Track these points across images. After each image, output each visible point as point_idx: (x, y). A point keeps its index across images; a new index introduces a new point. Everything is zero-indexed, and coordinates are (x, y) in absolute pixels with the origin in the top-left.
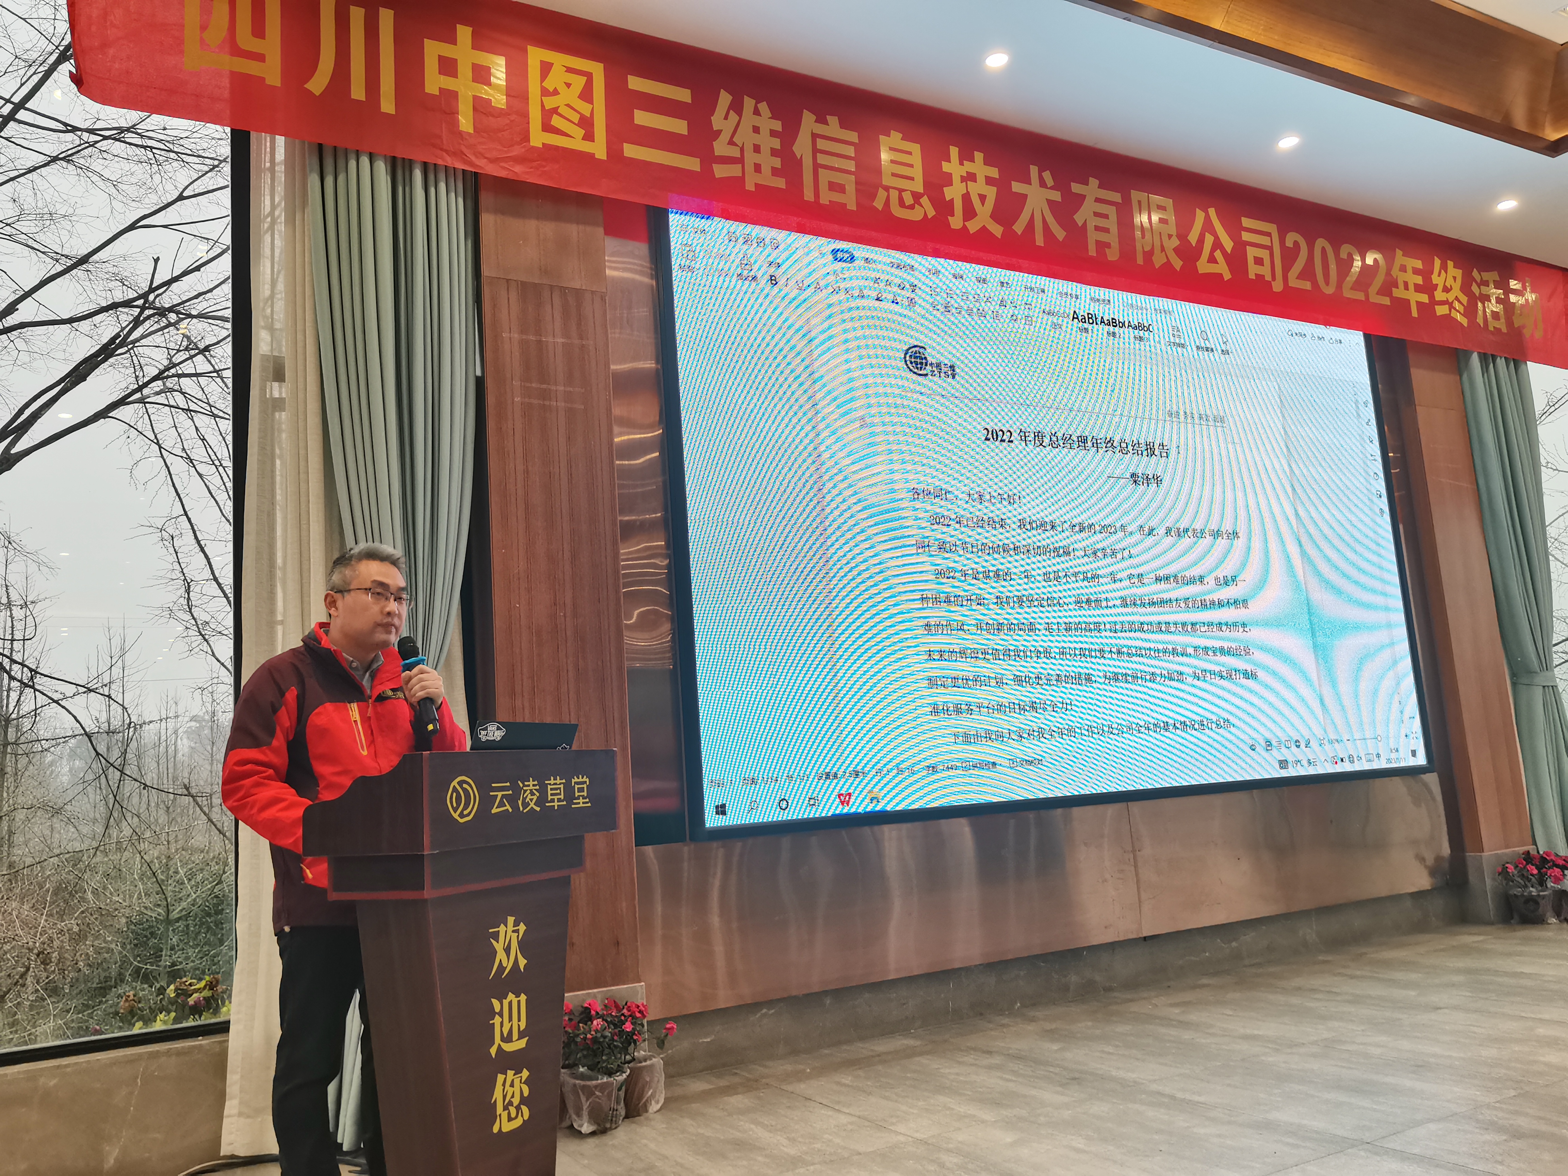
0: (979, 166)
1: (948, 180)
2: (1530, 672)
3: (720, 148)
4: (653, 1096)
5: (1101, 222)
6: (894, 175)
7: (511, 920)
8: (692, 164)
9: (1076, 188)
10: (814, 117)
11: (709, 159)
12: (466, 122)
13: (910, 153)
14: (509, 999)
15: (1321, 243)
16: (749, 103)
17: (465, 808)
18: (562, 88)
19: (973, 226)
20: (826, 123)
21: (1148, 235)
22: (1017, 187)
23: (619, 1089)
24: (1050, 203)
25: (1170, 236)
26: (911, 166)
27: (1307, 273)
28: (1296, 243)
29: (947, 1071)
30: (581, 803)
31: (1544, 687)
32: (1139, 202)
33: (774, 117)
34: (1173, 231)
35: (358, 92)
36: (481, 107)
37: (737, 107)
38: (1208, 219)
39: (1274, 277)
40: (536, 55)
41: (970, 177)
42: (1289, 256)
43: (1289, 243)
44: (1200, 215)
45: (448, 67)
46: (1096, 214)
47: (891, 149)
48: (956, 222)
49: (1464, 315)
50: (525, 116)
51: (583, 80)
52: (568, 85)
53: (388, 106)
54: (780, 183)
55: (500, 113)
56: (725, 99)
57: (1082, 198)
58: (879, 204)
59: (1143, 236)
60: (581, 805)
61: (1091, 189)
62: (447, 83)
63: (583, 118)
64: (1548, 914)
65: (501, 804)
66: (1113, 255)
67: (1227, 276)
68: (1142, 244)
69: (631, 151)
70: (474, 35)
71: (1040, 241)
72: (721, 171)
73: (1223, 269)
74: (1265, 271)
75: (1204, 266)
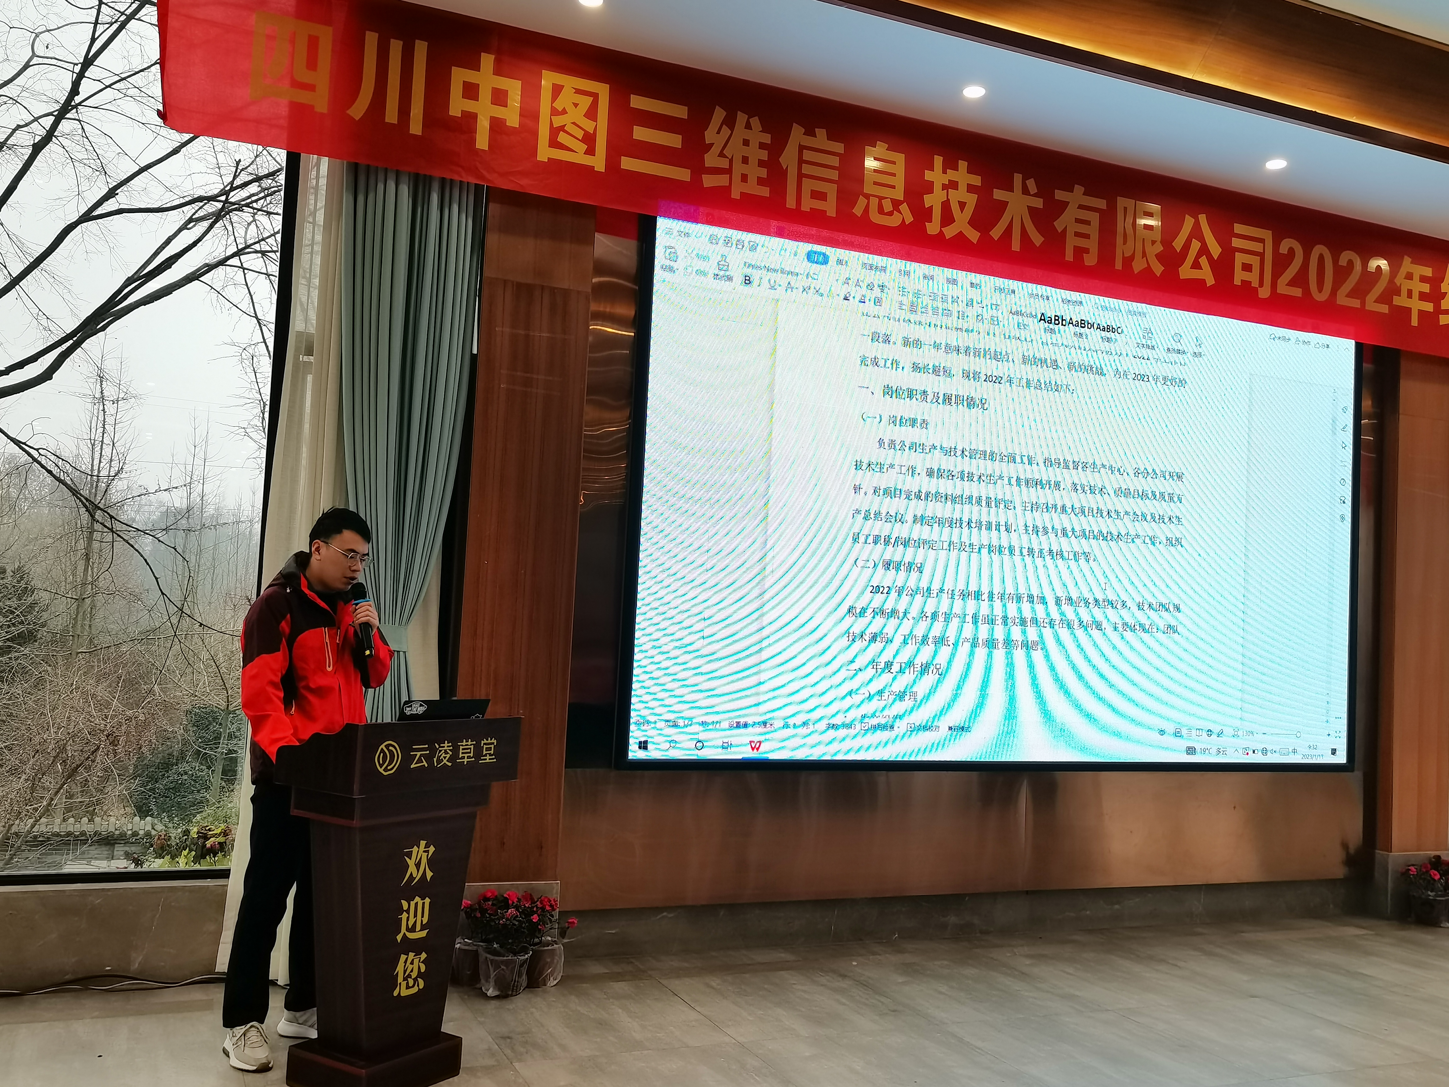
0: (962, 175)
1: (929, 187)
3: (711, 160)
4: (552, 973)
5: (1083, 229)
6: (875, 183)
7: (423, 843)
8: (683, 174)
9: (1060, 195)
10: (802, 131)
11: (699, 169)
12: (482, 141)
13: (894, 163)
14: (415, 901)
15: (1319, 249)
16: (741, 118)
17: (390, 764)
18: (570, 108)
19: (950, 232)
20: (814, 135)
21: (1132, 240)
22: (999, 194)
23: (521, 966)
24: (1032, 210)
25: (1154, 242)
26: (894, 175)
27: (1300, 280)
28: (1291, 251)
30: (488, 759)
32: (1125, 209)
33: (764, 131)
34: (1158, 237)
35: (391, 116)
36: (497, 126)
37: (730, 122)
38: (1197, 226)
39: (1261, 284)
40: (548, 79)
41: (953, 185)
42: (1281, 263)
43: (1284, 249)
44: (1189, 222)
45: (471, 91)
46: (1078, 221)
47: (876, 158)
48: (933, 228)
50: (535, 134)
51: (590, 100)
52: (576, 105)
53: (416, 127)
54: (765, 192)
55: (513, 130)
56: (719, 114)
58: (858, 210)
59: (1125, 243)
60: (488, 761)
61: (1076, 196)
62: (469, 105)
63: (586, 134)
65: (420, 761)
66: (1090, 260)
67: (1210, 281)
68: (1121, 250)
69: (628, 163)
70: (498, 62)
71: (1016, 246)
72: (709, 181)
73: (1206, 275)
74: (1253, 278)
75: (1186, 272)
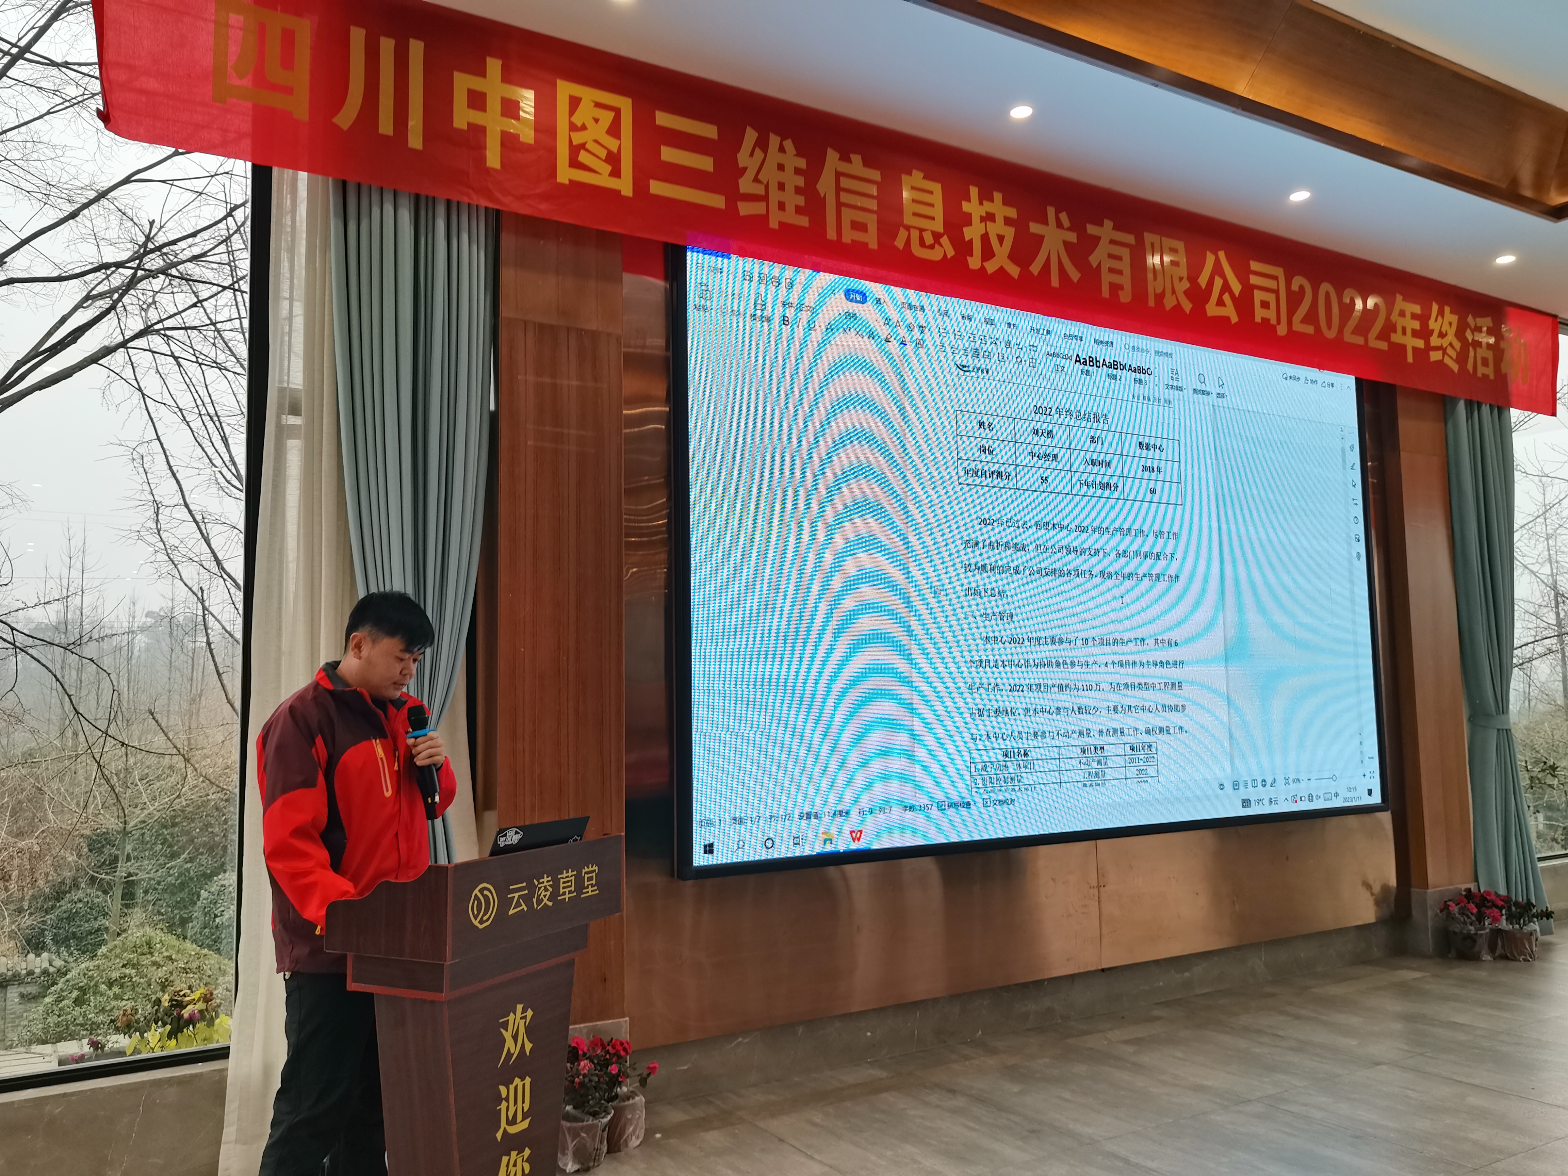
0: (997, 206)
1: (967, 220)
2: (1487, 715)
3: (746, 185)
4: (633, 1132)
5: (1115, 264)
6: (915, 214)
7: (520, 1007)
8: (717, 201)
9: (1091, 229)
10: (838, 156)
11: (734, 196)
12: (493, 159)
13: (932, 193)
14: (515, 1084)
15: (1325, 287)
16: (774, 140)
17: (484, 915)
18: (590, 124)
19: (991, 267)
20: (849, 161)
21: (1160, 277)
22: (1035, 228)
23: (603, 1131)
24: (1066, 244)
25: (1181, 279)
26: (932, 205)
27: (1311, 317)
28: (1302, 288)
29: (913, 1112)
30: (590, 892)
31: (1498, 730)
32: (1152, 244)
33: (799, 154)
34: (1184, 273)
35: (386, 127)
36: (509, 141)
37: (762, 144)
38: (1217, 262)
39: (1279, 322)
40: (565, 89)
41: (989, 217)
42: (1295, 299)
43: (1295, 287)
44: (1210, 259)
45: (477, 100)
46: (1111, 256)
47: (913, 188)
48: (974, 262)
49: (1457, 361)
50: (553, 151)
51: (611, 115)
52: (596, 120)
53: (415, 141)
54: (803, 221)
55: (528, 148)
56: (751, 136)
57: (1096, 240)
58: (899, 243)
59: (1155, 279)
60: (590, 893)
61: (1106, 231)
62: (476, 117)
63: (610, 153)
64: (1483, 952)
65: (518, 904)
66: (1125, 297)
67: (1234, 319)
68: (1153, 287)
69: (657, 188)
70: (504, 68)
71: (1055, 282)
72: (745, 209)
73: (1230, 311)
74: (1271, 314)
75: (1212, 309)
